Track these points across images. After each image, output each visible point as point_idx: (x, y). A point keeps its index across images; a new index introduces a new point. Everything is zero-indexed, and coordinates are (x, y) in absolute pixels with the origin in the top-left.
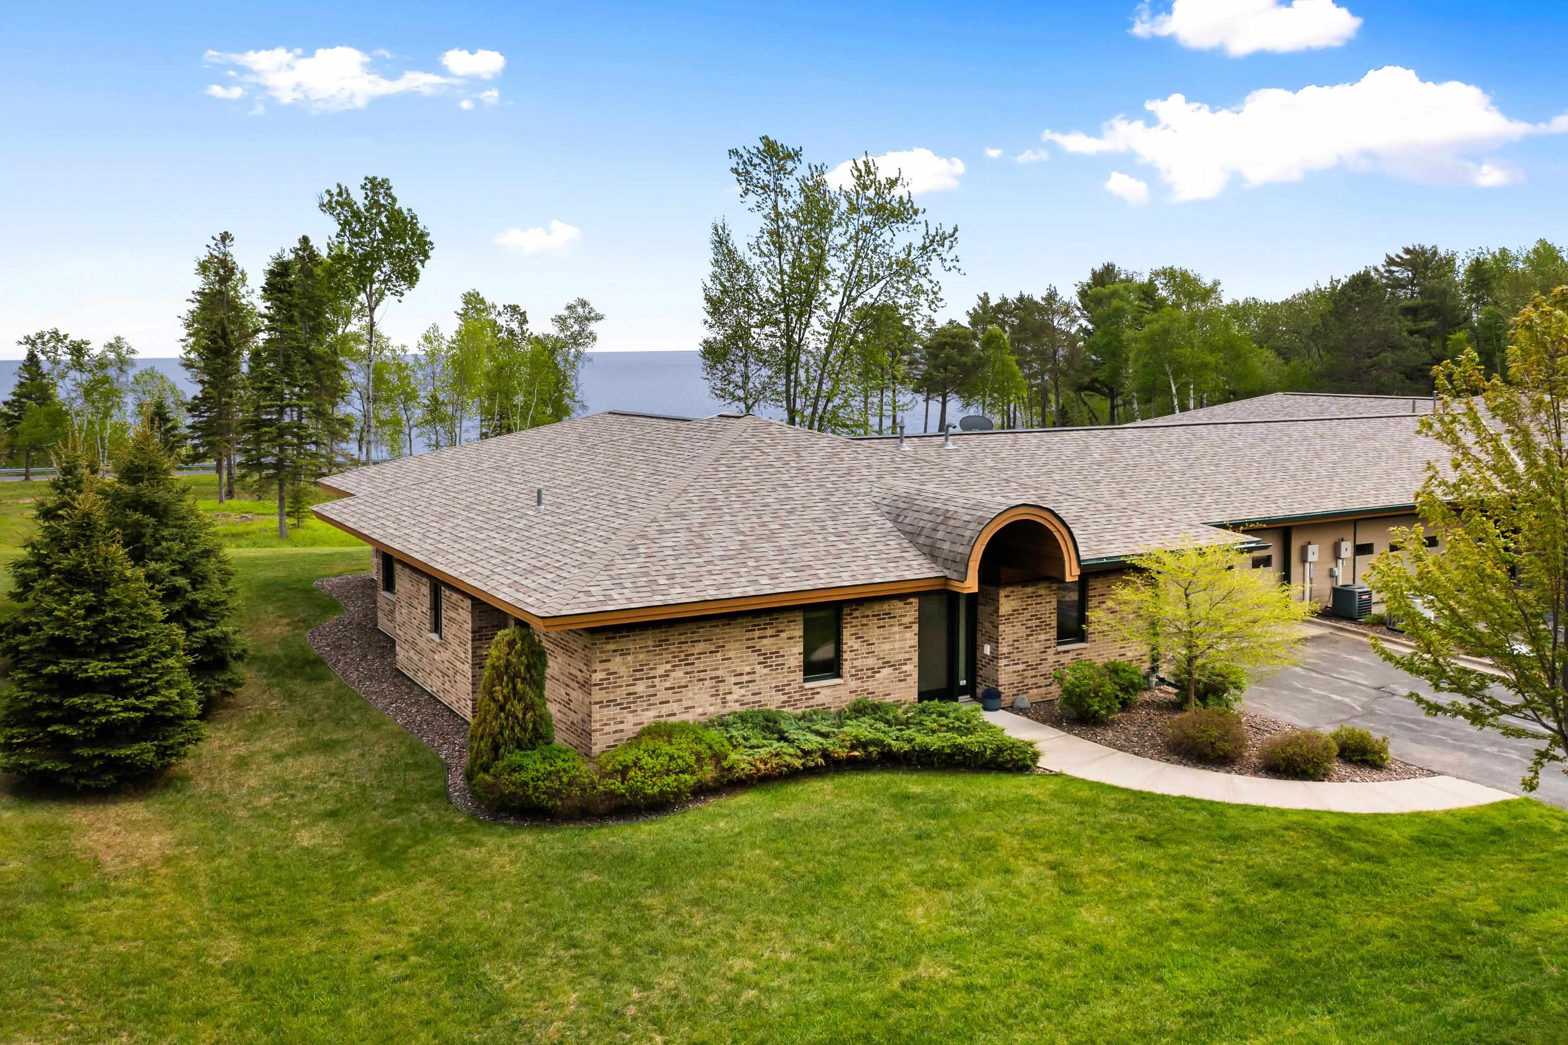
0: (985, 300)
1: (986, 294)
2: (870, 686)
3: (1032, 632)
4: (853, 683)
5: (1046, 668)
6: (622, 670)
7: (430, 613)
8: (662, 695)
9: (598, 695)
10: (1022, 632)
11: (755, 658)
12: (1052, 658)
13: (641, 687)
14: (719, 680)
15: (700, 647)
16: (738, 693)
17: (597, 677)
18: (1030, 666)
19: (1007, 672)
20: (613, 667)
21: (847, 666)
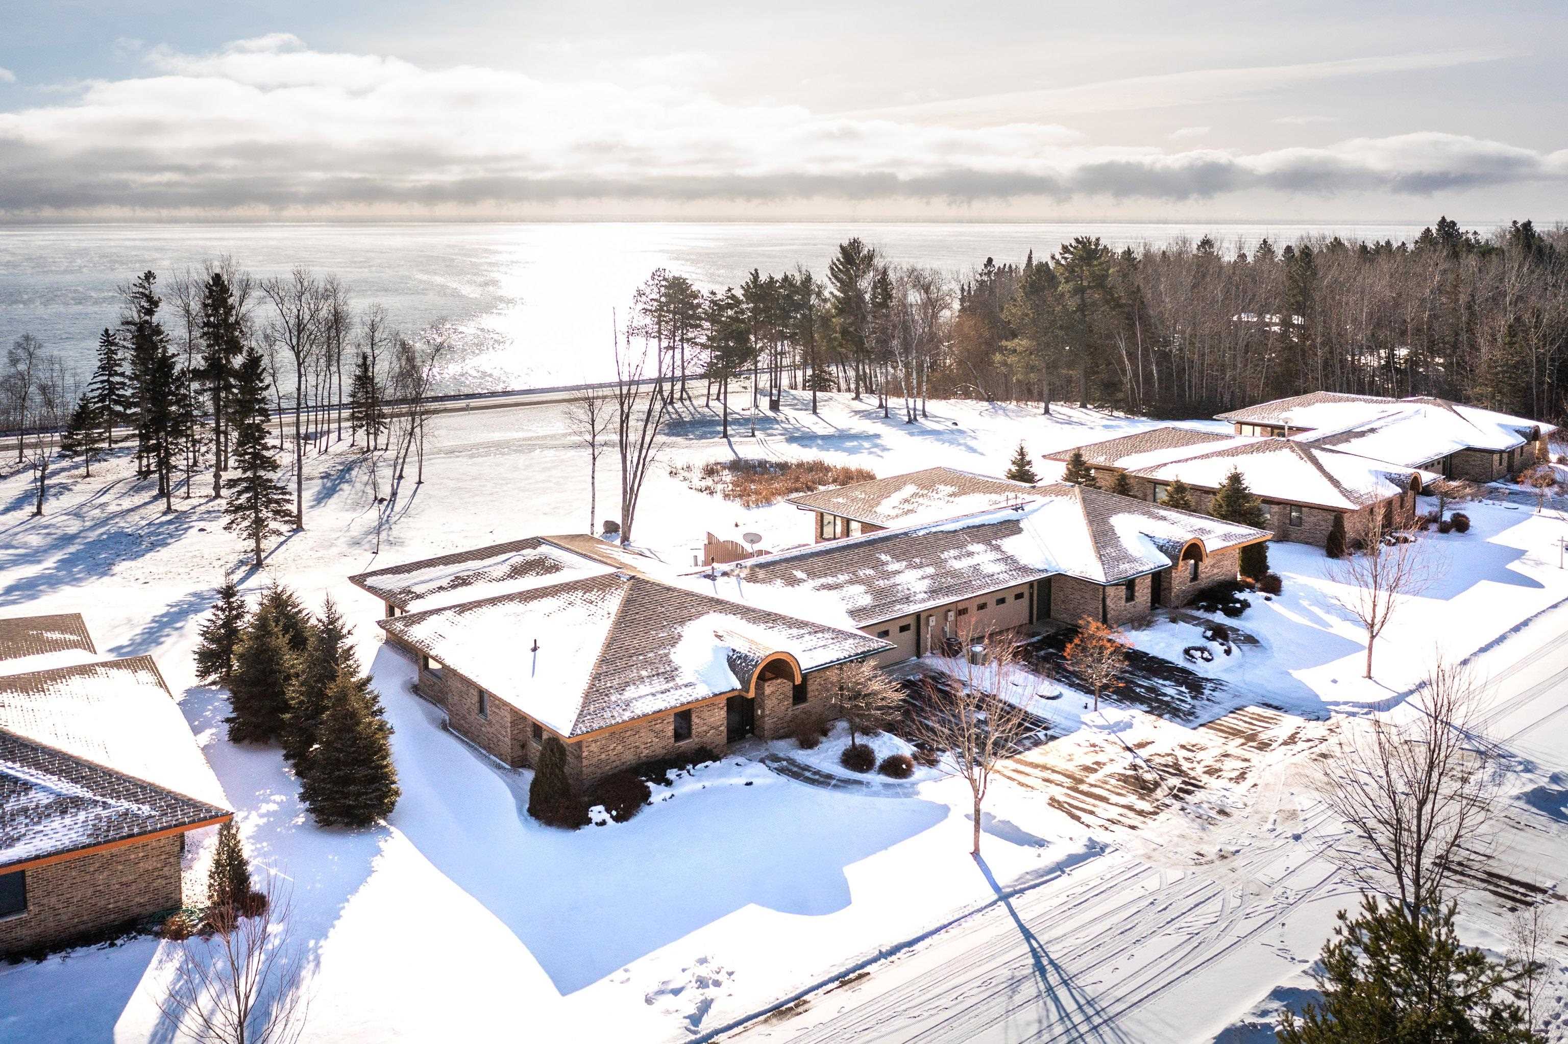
0: (756, 276)
1: (756, 270)
2: (705, 740)
3: (781, 701)
4: (697, 740)
5: (788, 719)
6: (595, 750)
7: (477, 705)
8: (613, 758)
9: (585, 762)
10: (775, 702)
11: (652, 734)
12: (790, 713)
13: (603, 756)
14: (637, 747)
15: (629, 733)
16: (646, 752)
17: (584, 754)
18: (779, 719)
19: (769, 723)
20: (591, 749)
21: (694, 732)
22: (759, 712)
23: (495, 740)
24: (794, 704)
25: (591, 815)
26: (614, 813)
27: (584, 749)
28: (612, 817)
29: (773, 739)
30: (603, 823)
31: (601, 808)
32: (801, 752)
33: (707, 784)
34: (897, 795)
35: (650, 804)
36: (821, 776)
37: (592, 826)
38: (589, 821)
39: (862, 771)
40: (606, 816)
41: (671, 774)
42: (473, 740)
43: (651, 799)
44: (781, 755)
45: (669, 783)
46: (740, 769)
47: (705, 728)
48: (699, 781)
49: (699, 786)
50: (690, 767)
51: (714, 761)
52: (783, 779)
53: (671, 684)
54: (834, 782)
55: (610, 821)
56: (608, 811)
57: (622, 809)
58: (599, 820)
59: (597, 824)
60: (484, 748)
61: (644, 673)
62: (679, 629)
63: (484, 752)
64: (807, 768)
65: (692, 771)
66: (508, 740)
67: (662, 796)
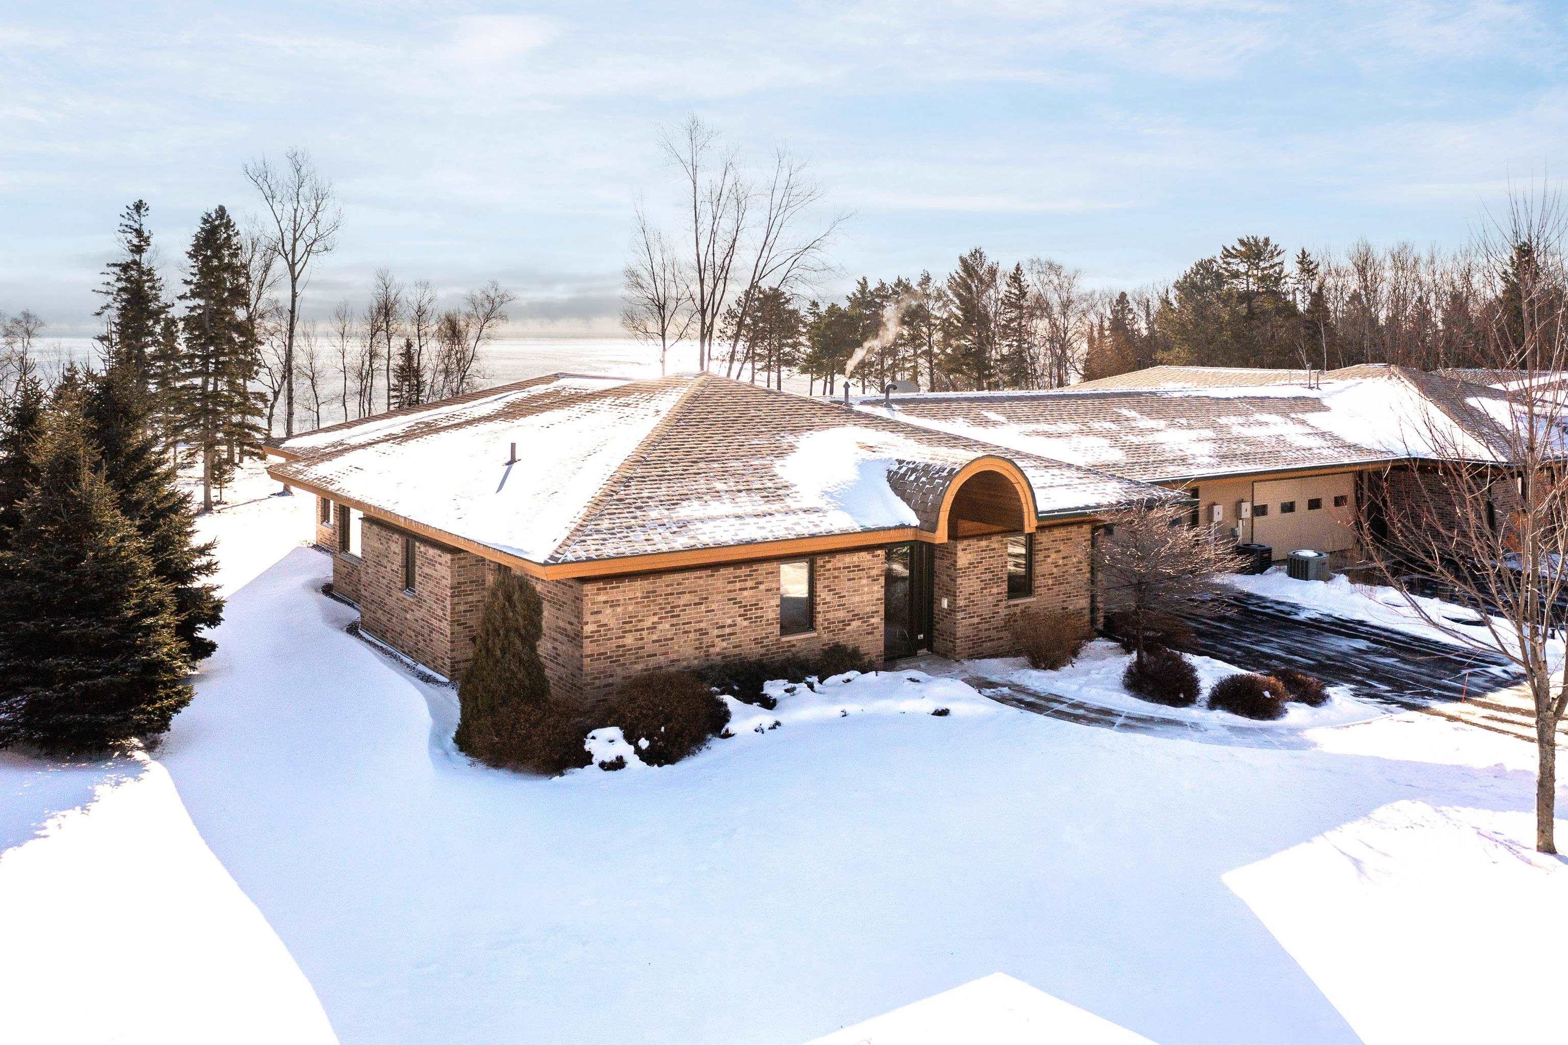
0: (864, 285)
1: (864, 279)
2: (842, 639)
3: (986, 585)
4: (825, 636)
5: (998, 621)
6: (613, 623)
7: (401, 572)
8: (650, 648)
9: (589, 648)
10: (977, 585)
11: (736, 610)
12: (1003, 612)
13: (629, 640)
14: (703, 632)
15: (686, 599)
16: (720, 646)
17: (588, 629)
18: (984, 620)
19: (963, 625)
20: (604, 618)
21: (820, 618)
22: (945, 603)
23: (426, 631)
24: (1010, 597)
25: (589, 745)
26: (644, 743)
27: (587, 617)
28: (638, 751)
29: (971, 657)
30: (618, 764)
31: (614, 732)
32: (1035, 673)
33: (853, 708)
34: (1269, 745)
35: (727, 735)
36: (1087, 709)
37: (592, 770)
38: (586, 759)
39: (1175, 702)
40: (625, 750)
41: (774, 688)
42: (392, 645)
43: (731, 727)
44: (994, 678)
45: (769, 704)
46: (917, 686)
47: (841, 614)
48: (834, 701)
49: (835, 711)
50: (814, 679)
51: (864, 671)
52: (1010, 711)
53: (777, 506)
54: (1120, 720)
55: (633, 761)
56: (631, 738)
57: (662, 736)
58: (610, 757)
59: (603, 765)
60: (409, 654)
61: (719, 486)
62: (791, 439)
63: (408, 661)
64: (1057, 699)
65: (817, 686)
66: (445, 626)
67: (755, 722)
